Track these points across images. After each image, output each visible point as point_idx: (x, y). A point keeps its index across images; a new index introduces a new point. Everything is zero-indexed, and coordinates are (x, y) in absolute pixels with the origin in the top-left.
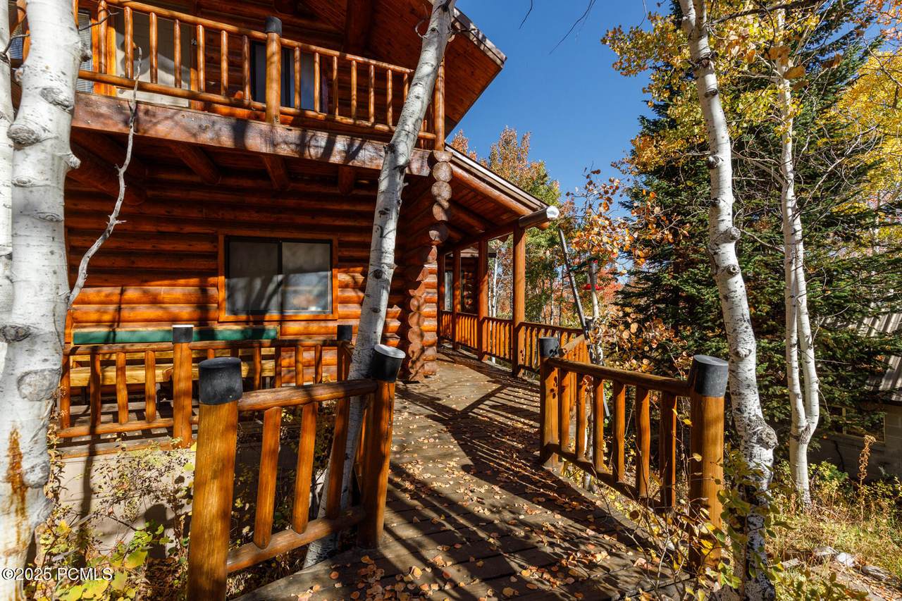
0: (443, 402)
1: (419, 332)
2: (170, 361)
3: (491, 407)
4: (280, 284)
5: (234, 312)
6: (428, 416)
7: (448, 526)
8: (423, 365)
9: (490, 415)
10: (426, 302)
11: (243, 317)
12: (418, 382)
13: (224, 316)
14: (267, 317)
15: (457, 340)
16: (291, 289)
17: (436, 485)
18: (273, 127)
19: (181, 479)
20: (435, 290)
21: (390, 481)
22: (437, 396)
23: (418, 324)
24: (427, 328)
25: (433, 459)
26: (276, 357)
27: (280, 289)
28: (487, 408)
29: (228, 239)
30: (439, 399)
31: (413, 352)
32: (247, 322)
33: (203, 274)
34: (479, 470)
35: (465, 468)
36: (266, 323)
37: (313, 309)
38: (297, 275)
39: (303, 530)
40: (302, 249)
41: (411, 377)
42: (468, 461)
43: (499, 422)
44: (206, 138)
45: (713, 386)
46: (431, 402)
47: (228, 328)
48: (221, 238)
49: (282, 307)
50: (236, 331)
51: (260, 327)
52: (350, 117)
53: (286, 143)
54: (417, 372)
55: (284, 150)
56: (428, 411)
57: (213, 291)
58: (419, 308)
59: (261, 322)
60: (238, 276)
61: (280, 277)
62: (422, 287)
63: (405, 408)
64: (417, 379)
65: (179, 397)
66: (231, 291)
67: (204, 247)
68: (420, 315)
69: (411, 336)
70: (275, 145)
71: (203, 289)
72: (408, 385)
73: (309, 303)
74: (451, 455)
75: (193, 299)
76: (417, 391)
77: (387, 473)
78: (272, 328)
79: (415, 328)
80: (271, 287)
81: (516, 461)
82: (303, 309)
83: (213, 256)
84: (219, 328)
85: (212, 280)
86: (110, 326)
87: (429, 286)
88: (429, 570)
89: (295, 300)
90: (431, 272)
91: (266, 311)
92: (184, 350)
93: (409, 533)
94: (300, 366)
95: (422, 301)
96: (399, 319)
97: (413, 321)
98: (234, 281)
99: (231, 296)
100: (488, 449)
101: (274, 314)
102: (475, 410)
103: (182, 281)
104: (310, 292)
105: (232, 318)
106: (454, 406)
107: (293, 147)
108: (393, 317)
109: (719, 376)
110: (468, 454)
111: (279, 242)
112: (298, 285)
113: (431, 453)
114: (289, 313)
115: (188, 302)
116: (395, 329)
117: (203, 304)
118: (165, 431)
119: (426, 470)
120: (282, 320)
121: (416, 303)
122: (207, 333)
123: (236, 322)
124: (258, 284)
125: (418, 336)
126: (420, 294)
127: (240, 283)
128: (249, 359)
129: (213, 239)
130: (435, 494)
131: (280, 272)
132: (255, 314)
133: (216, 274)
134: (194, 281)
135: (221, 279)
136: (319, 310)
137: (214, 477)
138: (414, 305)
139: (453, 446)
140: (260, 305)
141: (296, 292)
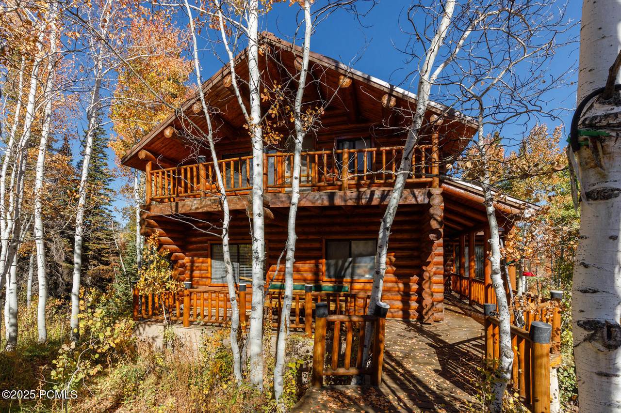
0: (442, 338)
1: (430, 293)
2: (303, 299)
3: (473, 345)
4: (350, 263)
5: (330, 277)
6: (428, 344)
7: (412, 388)
8: (433, 314)
9: (468, 349)
10: (435, 274)
11: (333, 279)
12: (430, 324)
13: (325, 279)
14: (345, 280)
15: (472, 299)
16: (357, 265)
17: (415, 373)
18: (345, 193)
19: (308, 351)
20: (442, 266)
21: (384, 360)
22: (440, 334)
23: (430, 288)
24: (436, 290)
25: (420, 364)
26: (346, 301)
27: (351, 265)
28: (470, 345)
29: (327, 241)
30: (440, 336)
31: (426, 305)
32: (335, 282)
33: (317, 258)
34: (444, 373)
35: (436, 371)
36: (344, 283)
37: (367, 276)
38: (359, 258)
39: (348, 369)
40: (361, 243)
41: (424, 320)
42: (440, 368)
43: (473, 354)
44: (318, 203)
45: (539, 337)
46: (434, 337)
47: (327, 285)
48: (324, 241)
49: (352, 275)
50: (330, 287)
51: (341, 285)
52: (382, 179)
53: (351, 199)
54: (429, 318)
55: (350, 203)
56: (430, 341)
57: (320, 266)
58: (430, 278)
59: (342, 282)
60: (331, 259)
61: (350, 259)
62: (431, 265)
63: (416, 337)
64: (429, 322)
65: (307, 316)
66: (328, 266)
67: (317, 245)
68: (431, 282)
69: (424, 295)
70: (346, 201)
71: (317, 265)
72: (423, 325)
73: (365, 272)
74: (430, 364)
75: (313, 270)
76: (427, 329)
77: (382, 356)
78: (347, 286)
79: (427, 290)
80: (347, 264)
81: (470, 374)
82: (362, 276)
83: (320, 249)
84: (324, 284)
85: (320, 261)
86: (281, 282)
87: (437, 264)
88: (396, 398)
89: (359, 271)
90: (439, 255)
91: (344, 276)
92: (309, 296)
93: (394, 386)
94: (357, 308)
95: (432, 274)
96: (417, 284)
97: (426, 286)
98: (330, 261)
99: (328, 270)
100: (455, 366)
101: (348, 279)
102: (460, 345)
103: (308, 262)
104: (366, 266)
105: (329, 280)
106: (447, 341)
107: (354, 200)
108: (414, 283)
109: (541, 333)
110: (441, 365)
111: (349, 241)
112: (360, 263)
113: (420, 361)
114: (356, 278)
115: (311, 271)
116: (415, 290)
117: (316, 272)
118: (301, 330)
119: (413, 367)
120: (352, 282)
121: (428, 275)
122: (318, 288)
123: (331, 282)
124: (340, 262)
125: (429, 295)
126: (430, 269)
127: (332, 262)
128: (334, 301)
129: (320, 241)
130: (414, 377)
131: (350, 257)
132: (339, 278)
133: (321, 258)
134: (313, 261)
135: (324, 261)
136: (371, 277)
137: (320, 341)
138: (426, 276)
139: (435, 360)
140: (341, 273)
141: (359, 267)
